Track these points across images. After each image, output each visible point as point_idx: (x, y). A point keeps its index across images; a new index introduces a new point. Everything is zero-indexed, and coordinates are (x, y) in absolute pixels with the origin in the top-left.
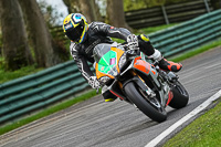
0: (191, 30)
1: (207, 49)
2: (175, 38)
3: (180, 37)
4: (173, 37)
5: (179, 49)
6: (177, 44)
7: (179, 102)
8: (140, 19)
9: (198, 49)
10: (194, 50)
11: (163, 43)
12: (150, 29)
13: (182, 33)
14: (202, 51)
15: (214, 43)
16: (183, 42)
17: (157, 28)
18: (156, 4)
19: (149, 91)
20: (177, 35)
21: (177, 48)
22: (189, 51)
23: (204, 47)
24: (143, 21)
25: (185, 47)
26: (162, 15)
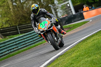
0: (30, 37)
1: (37, 45)
2: (23, 40)
3: (25, 40)
4: (22, 40)
5: (25, 45)
6: (24, 43)
7: (61, 45)
8: (7, 32)
9: (34, 45)
10: (31, 46)
11: (17, 43)
12: (11, 36)
13: (26, 38)
14: (35, 46)
15: (41, 42)
16: (27, 42)
17: (15, 36)
18: (14, 25)
19: (55, 38)
20: (24, 39)
21: (24, 45)
22: (30, 46)
23: (36, 44)
24: (8, 33)
25: (28, 44)
26: (17, 30)
